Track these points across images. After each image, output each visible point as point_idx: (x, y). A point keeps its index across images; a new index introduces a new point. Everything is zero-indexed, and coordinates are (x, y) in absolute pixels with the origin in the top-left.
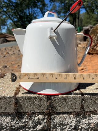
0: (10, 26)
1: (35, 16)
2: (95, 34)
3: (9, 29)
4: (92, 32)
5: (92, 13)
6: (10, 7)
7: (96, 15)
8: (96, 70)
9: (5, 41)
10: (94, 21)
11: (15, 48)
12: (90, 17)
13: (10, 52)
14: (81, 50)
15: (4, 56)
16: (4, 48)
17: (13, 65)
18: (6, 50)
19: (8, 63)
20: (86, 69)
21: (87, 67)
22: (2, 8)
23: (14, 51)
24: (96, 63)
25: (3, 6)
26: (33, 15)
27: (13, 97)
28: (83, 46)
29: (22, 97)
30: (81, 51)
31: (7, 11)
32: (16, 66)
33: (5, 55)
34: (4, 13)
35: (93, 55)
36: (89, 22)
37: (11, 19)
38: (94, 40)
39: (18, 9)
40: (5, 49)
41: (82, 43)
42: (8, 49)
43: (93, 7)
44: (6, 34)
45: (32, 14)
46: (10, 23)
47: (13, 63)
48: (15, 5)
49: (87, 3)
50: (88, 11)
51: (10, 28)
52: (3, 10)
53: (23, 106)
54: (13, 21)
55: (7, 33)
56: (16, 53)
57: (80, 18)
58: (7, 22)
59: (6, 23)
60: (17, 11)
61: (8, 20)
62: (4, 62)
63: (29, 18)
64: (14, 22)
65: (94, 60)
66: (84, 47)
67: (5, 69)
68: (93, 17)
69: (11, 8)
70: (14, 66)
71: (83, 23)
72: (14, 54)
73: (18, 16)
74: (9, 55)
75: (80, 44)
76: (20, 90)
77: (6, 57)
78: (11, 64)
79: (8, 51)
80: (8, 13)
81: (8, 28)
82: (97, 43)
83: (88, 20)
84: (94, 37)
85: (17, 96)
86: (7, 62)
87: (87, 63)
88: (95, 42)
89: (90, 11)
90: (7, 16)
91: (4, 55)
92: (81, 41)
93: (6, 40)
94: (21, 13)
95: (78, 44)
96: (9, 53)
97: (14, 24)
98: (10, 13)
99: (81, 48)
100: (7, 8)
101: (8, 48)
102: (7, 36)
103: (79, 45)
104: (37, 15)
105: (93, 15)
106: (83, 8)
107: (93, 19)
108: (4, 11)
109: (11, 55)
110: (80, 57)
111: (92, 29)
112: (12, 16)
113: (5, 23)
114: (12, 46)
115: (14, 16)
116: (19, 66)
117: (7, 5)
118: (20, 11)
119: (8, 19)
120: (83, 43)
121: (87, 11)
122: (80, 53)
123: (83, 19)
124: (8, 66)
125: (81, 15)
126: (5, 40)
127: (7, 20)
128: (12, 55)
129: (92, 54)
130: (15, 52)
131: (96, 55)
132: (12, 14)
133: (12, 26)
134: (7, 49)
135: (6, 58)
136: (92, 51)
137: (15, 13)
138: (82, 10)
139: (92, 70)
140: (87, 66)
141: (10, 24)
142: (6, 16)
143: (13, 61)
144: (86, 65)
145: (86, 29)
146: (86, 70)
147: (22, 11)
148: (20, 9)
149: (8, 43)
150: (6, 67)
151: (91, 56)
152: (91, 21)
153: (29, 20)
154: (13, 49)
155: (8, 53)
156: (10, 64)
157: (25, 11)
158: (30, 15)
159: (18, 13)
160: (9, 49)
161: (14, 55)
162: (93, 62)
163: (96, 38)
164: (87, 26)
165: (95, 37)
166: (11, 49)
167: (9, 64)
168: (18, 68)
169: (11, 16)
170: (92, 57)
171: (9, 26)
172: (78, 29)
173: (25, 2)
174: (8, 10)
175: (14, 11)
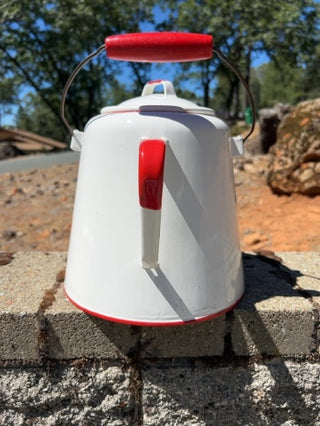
0: (28, 104)
1: (108, 72)
2: (296, 133)
3: (26, 115)
4: (284, 127)
5: (292, 66)
6: (29, 46)
7: (303, 71)
8: (299, 244)
9: (12, 153)
10: (297, 89)
11: (44, 176)
12: (283, 79)
13: (27, 187)
14: (253, 181)
15: (9, 202)
16: (8, 174)
17: (35, 229)
18: (15, 183)
19: (20, 224)
20: (267, 240)
21: (271, 234)
22: (4, 50)
23: (39, 186)
24: (301, 222)
25: (8, 41)
26: (103, 70)
27: (37, 314)
28: (261, 169)
29: (60, 314)
30: (254, 185)
31: (19, 59)
32: (46, 232)
33: (11, 196)
34: (10, 64)
35: (290, 198)
36: (281, 92)
37: (33, 85)
38: (293, 152)
39: (56, 52)
40: (12, 178)
41: (256, 159)
42: (22, 178)
43: (291, 48)
44: (16, 131)
45: (100, 68)
46: (30, 95)
47: (36, 223)
48: (47, 40)
49: (274, 36)
50: (278, 59)
51: (28, 110)
52: (5, 55)
53: (63, 342)
54: (37, 89)
55: (18, 128)
56: (46, 192)
57: (251, 82)
58: (20, 91)
59: (16, 95)
60: (51, 58)
61: (22, 86)
62: (6, 221)
63: (88, 81)
64: (43, 93)
65: (292, 213)
66: (263, 172)
67: (8, 243)
68: (292, 78)
69: (34, 48)
70: (39, 232)
71: (263, 96)
72: (41, 193)
73: (55, 75)
74: (22, 197)
75: (250, 162)
76: (56, 296)
77: (12, 205)
78: (31, 225)
79: (20, 185)
80: (21, 64)
81: (21, 109)
82: (301, 160)
83: (278, 88)
84: (292, 141)
85: (47, 312)
86: (18, 219)
87: (272, 223)
88: (296, 158)
89: (283, 59)
90: (20, 72)
91: (6, 199)
92: (253, 152)
93: (15, 148)
94: (64, 63)
95: (243, 163)
96: (25, 190)
97: (39, 99)
98: (30, 65)
99: (252, 174)
100: (21, 50)
101: (20, 176)
102: (18, 135)
103: (248, 167)
104: (114, 71)
105: (291, 71)
106: (261, 49)
107: (293, 84)
108: (9, 59)
109: (28, 197)
110: (249, 203)
111: (287, 115)
112: (36, 73)
113: (14, 97)
114: (33, 169)
115: (41, 74)
116: (54, 231)
117: (19, 40)
118: (62, 58)
119: (23, 82)
120: (261, 160)
121: (273, 58)
122: (251, 190)
123: (262, 82)
124: (19, 234)
125: (254, 73)
126: (10, 149)
127: (19, 86)
128: (33, 197)
129: (288, 194)
130: (43, 188)
131: (300, 196)
132: (35, 66)
133: (36, 104)
134: (17, 179)
135: (14, 208)
136: (286, 184)
137: (44, 64)
138: (258, 57)
139: (287, 244)
140: (271, 231)
141: (29, 99)
142: (17, 72)
143: (34, 218)
144: (267, 229)
145: (269, 117)
146: (267, 243)
147: (68, 59)
148: (62, 52)
149: (21, 159)
150: (13, 235)
151: (284, 199)
152: (288, 91)
153: (90, 85)
154: (37, 178)
155: (19, 191)
156: (28, 227)
157: (77, 57)
158: (92, 71)
159: (54, 64)
160: (25, 178)
161: (38, 196)
162: (289, 219)
163: (298, 146)
164: (271, 106)
165: (296, 142)
166: (29, 177)
167: (22, 226)
168: (52, 238)
169: (31, 74)
170: (288, 202)
171: (24, 105)
172: (247, 114)
173: (78, 32)
174: (22, 54)
175: (42, 60)
